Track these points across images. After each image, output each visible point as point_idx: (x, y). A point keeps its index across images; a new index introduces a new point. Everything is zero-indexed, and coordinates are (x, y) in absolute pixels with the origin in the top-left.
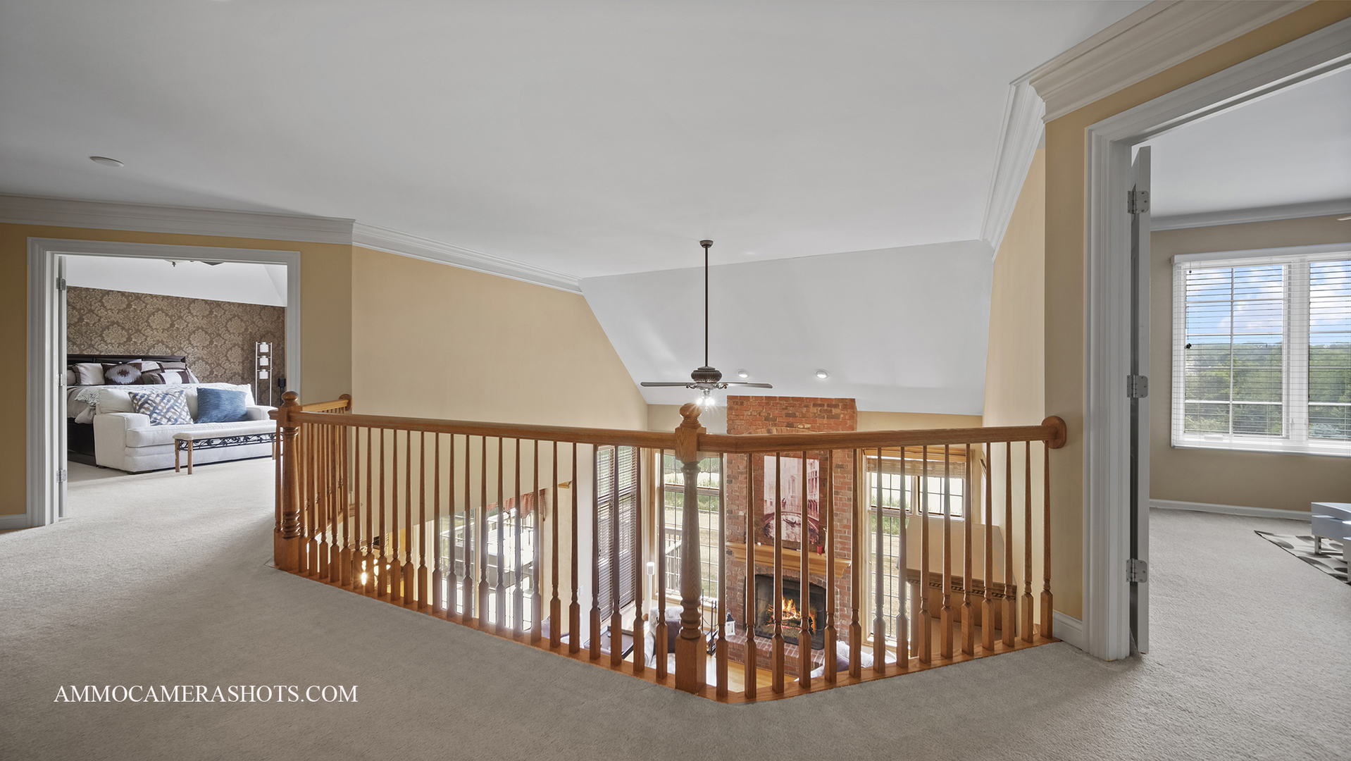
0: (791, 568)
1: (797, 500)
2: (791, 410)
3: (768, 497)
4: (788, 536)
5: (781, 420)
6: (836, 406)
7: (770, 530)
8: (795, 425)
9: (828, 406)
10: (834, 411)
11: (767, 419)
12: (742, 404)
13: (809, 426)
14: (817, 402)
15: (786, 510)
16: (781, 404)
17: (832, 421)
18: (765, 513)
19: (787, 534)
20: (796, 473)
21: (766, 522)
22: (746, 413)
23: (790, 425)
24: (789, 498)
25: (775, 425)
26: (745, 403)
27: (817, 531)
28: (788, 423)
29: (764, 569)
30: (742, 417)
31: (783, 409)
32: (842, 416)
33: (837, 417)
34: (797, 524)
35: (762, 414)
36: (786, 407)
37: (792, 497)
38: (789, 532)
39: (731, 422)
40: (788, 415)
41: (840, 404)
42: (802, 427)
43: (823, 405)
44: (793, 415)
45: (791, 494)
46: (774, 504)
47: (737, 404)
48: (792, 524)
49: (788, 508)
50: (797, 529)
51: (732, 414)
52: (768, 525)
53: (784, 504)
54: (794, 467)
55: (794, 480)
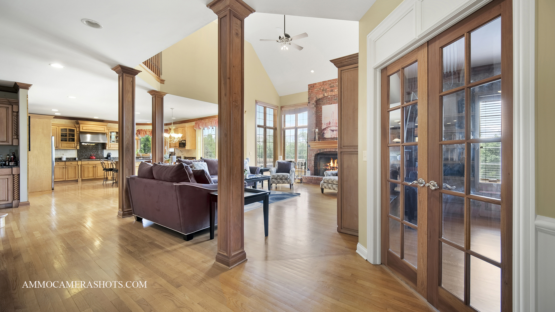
0: (332, 147)
1: (334, 121)
2: (332, 85)
3: (324, 122)
4: (331, 136)
5: (328, 89)
7: (325, 135)
11: (323, 90)
12: (313, 87)
16: (328, 83)
18: (321, 129)
20: (334, 110)
22: (315, 90)
24: (332, 120)
25: (326, 92)
26: (315, 86)
28: (331, 90)
29: (322, 150)
30: (313, 92)
31: (329, 85)
35: (321, 89)
36: (330, 84)
38: (332, 134)
39: (309, 95)
40: (331, 87)
42: (336, 90)
44: (333, 87)
46: (326, 124)
47: (312, 87)
48: (333, 131)
49: (331, 125)
50: (335, 132)
51: (310, 92)
52: (324, 133)
53: (330, 123)
54: (334, 108)
55: (333, 113)
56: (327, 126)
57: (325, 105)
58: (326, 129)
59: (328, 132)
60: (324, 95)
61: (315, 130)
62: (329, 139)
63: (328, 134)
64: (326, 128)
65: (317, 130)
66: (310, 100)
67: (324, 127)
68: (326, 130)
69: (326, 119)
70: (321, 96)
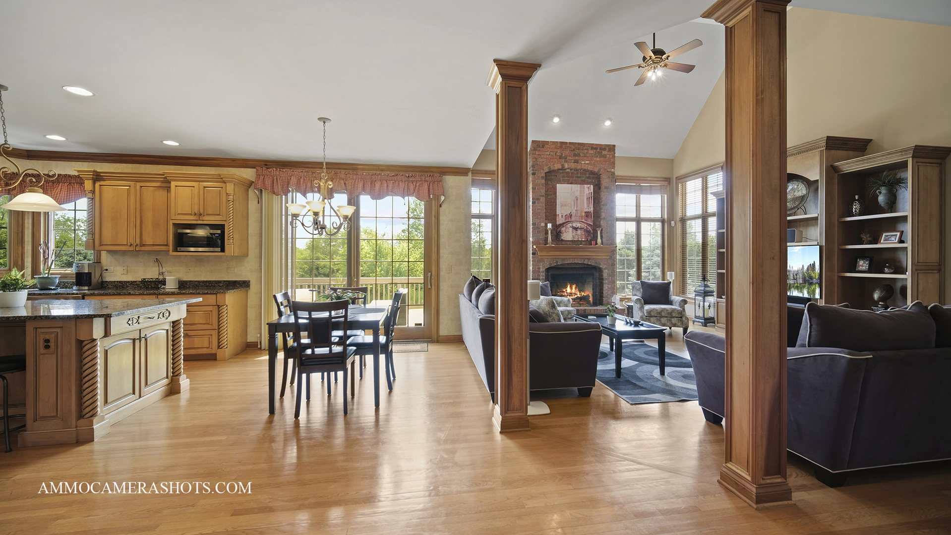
1: (579, 212)
2: (577, 152)
3: (560, 212)
4: (573, 237)
5: (570, 158)
6: (605, 149)
7: (562, 235)
8: (579, 161)
9: (600, 149)
10: (604, 152)
11: (561, 157)
12: (543, 147)
13: (588, 162)
14: (593, 147)
15: (573, 220)
16: (570, 147)
17: (602, 159)
18: (558, 223)
19: (573, 236)
20: (579, 194)
21: (559, 230)
22: (546, 153)
23: (576, 162)
24: (574, 211)
25: (566, 162)
26: (546, 146)
27: (592, 231)
28: (575, 160)
29: (559, 261)
30: (543, 156)
31: (572, 151)
32: (608, 156)
33: (605, 156)
34: (579, 229)
35: (558, 154)
36: (574, 149)
37: (576, 210)
38: (574, 234)
39: (535, 160)
40: (575, 155)
41: (607, 148)
42: (584, 163)
43: (597, 149)
44: (578, 155)
45: (575, 209)
46: (564, 216)
47: (539, 147)
48: (576, 229)
49: (573, 218)
50: (579, 232)
51: (535, 154)
52: (560, 232)
53: (571, 216)
54: (577, 191)
55: (577, 199)
57: (561, 184)
58: (564, 225)
59: (567, 230)
60: (563, 166)
61: (546, 226)
62: (568, 243)
63: (568, 235)
64: (564, 223)
65: (549, 226)
66: (536, 170)
67: (560, 221)
68: (563, 227)
69: (565, 208)
70: (557, 166)
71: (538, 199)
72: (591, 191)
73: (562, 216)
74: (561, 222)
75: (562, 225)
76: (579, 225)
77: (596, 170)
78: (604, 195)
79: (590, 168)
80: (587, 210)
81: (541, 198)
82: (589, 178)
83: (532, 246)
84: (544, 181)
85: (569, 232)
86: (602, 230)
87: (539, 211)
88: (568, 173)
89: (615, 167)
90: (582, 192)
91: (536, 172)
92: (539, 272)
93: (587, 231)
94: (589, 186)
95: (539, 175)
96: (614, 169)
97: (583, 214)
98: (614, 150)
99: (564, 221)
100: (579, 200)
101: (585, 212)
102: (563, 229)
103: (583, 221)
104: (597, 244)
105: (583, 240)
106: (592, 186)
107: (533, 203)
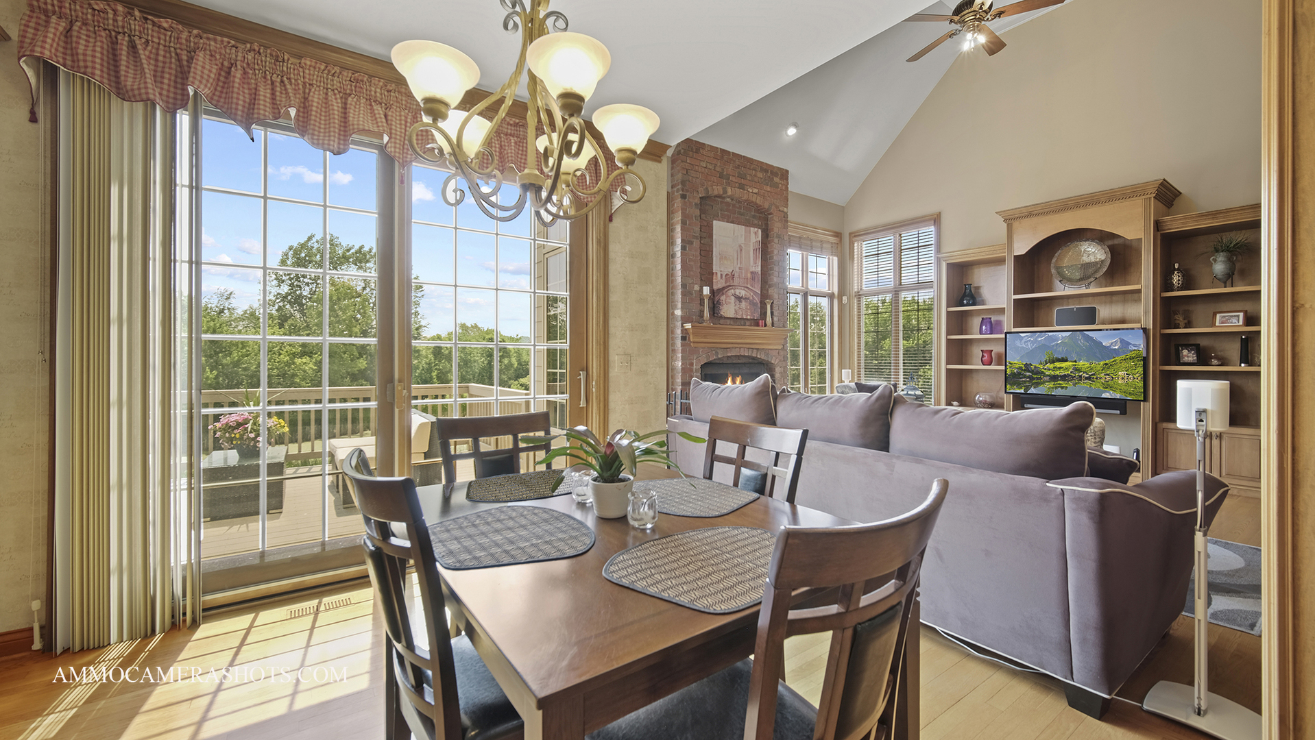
1: (743, 272)
2: (742, 170)
3: (718, 269)
5: (734, 179)
6: (776, 174)
7: (721, 308)
8: (746, 188)
9: (772, 173)
10: (775, 179)
11: (721, 175)
12: (697, 151)
13: (757, 191)
14: (763, 167)
15: (735, 284)
16: (734, 161)
17: (773, 190)
18: (717, 287)
19: (736, 311)
20: (743, 242)
21: (718, 298)
23: (742, 187)
24: (737, 269)
25: (729, 184)
26: (702, 150)
27: (759, 304)
28: (740, 184)
31: (736, 168)
32: (780, 185)
33: (776, 186)
34: (744, 299)
36: (739, 166)
37: (740, 268)
38: (737, 308)
40: (740, 176)
41: (779, 174)
42: (751, 191)
43: (768, 172)
44: (745, 177)
45: (739, 265)
46: (724, 277)
48: (739, 298)
49: (736, 281)
50: (744, 304)
51: (686, 162)
52: (720, 302)
53: (733, 276)
54: (742, 235)
55: (741, 250)
56: (726, 283)
57: (719, 220)
58: (724, 292)
59: (728, 300)
60: (725, 191)
61: (701, 290)
62: (728, 321)
63: (729, 309)
64: (723, 288)
65: (706, 290)
66: (687, 191)
67: (718, 283)
68: (723, 294)
69: (726, 262)
70: (717, 190)
71: (691, 243)
72: (758, 239)
73: (721, 275)
74: (720, 286)
75: (721, 290)
76: (742, 293)
77: (766, 205)
78: (775, 247)
79: (759, 201)
80: (753, 269)
81: (695, 240)
82: (754, 217)
83: (682, 324)
84: (698, 212)
85: (730, 303)
86: (772, 303)
87: (692, 263)
88: (728, 204)
89: (787, 204)
90: (747, 238)
91: (688, 194)
92: (691, 370)
93: (752, 303)
94: (756, 229)
95: (691, 200)
96: (787, 208)
97: (749, 275)
98: (787, 179)
99: (724, 285)
100: (743, 251)
101: (752, 273)
102: (723, 298)
103: (749, 286)
104: (766, 325)
105: (749, 317)
106: (760, 231)
107: (683, 248)
